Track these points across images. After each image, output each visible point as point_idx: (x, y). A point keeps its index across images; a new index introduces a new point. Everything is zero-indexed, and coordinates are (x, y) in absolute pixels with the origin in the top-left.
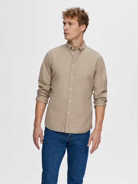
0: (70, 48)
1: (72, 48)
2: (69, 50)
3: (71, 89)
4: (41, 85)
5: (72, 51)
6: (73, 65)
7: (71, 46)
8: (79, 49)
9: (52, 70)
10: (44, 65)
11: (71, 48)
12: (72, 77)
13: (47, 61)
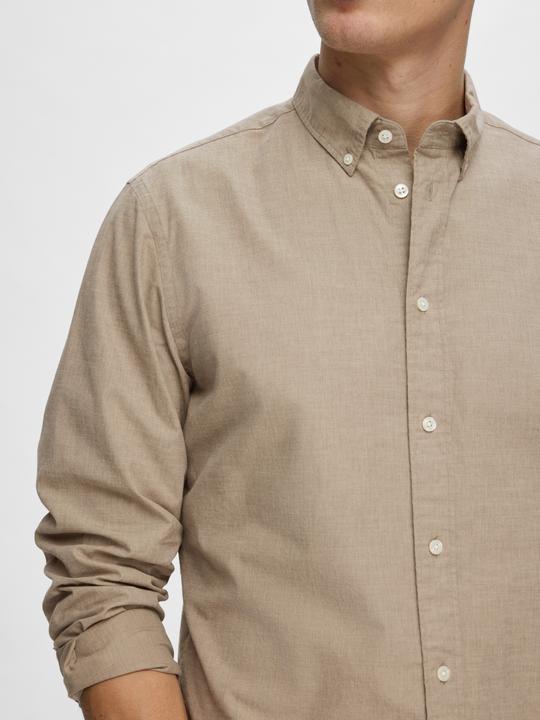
0: (354, 135)
1: (385, 136)
2: (349, 159)
3: (436, 547)
4: (75, 516)
5: (374, 166)
6: (423, 304)
7: (370, 117)
8: (447, 141)
9: (196, 382)
10: (105, 316)
11: (373, 129)
12: (430, 424)
13: (134, 275)
